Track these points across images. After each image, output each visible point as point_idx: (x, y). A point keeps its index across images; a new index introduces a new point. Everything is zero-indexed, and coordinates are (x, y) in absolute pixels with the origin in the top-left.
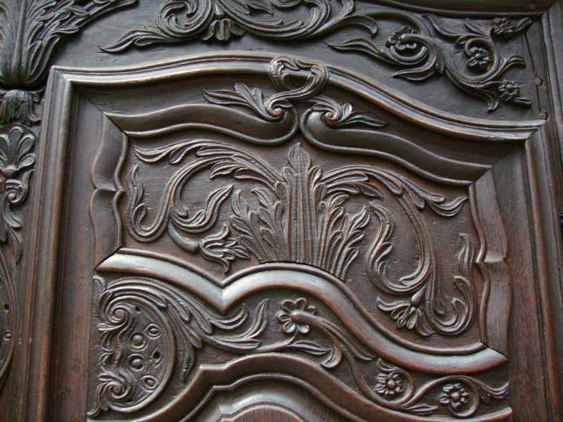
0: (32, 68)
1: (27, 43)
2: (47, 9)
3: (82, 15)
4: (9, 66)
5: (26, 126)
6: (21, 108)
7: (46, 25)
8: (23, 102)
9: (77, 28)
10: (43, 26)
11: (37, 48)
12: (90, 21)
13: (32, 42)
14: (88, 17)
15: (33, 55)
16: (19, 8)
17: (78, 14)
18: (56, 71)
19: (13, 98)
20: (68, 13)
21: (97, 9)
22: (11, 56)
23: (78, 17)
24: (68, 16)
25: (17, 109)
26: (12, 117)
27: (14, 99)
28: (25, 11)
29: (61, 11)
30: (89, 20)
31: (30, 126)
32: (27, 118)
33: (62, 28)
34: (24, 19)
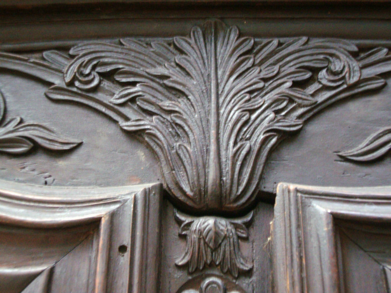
0: (239, 185)
1: (228, 145)
2: (250, 92)
3: (306, 102)
4: (202, 180)
5: (230, 278)
6: (222, 248)
7: (253, 117)
8: (225, 237)
9: (300, 121)
10: (249, 119)
11: (244, 152)
12: (316, 112)
13: (235, 143)
14: (316, 105)
15: (239, 163)
16: (208, 91)
17: (300, 101)
18: (299, 195)
19: (210, 230)
20: (284, 100)
21: (328, 94)
22: (205, 166)
23: (300, 106)
24: (285, 104)
25: (216, 249)
26: (209, 262)
27: (211, 234)
28: (218, 96)
29: (273, 95)
30: (315, 110)
31: (236, 279)
32: (233, 265)
33: (278, 121)
34: (218, 108)
